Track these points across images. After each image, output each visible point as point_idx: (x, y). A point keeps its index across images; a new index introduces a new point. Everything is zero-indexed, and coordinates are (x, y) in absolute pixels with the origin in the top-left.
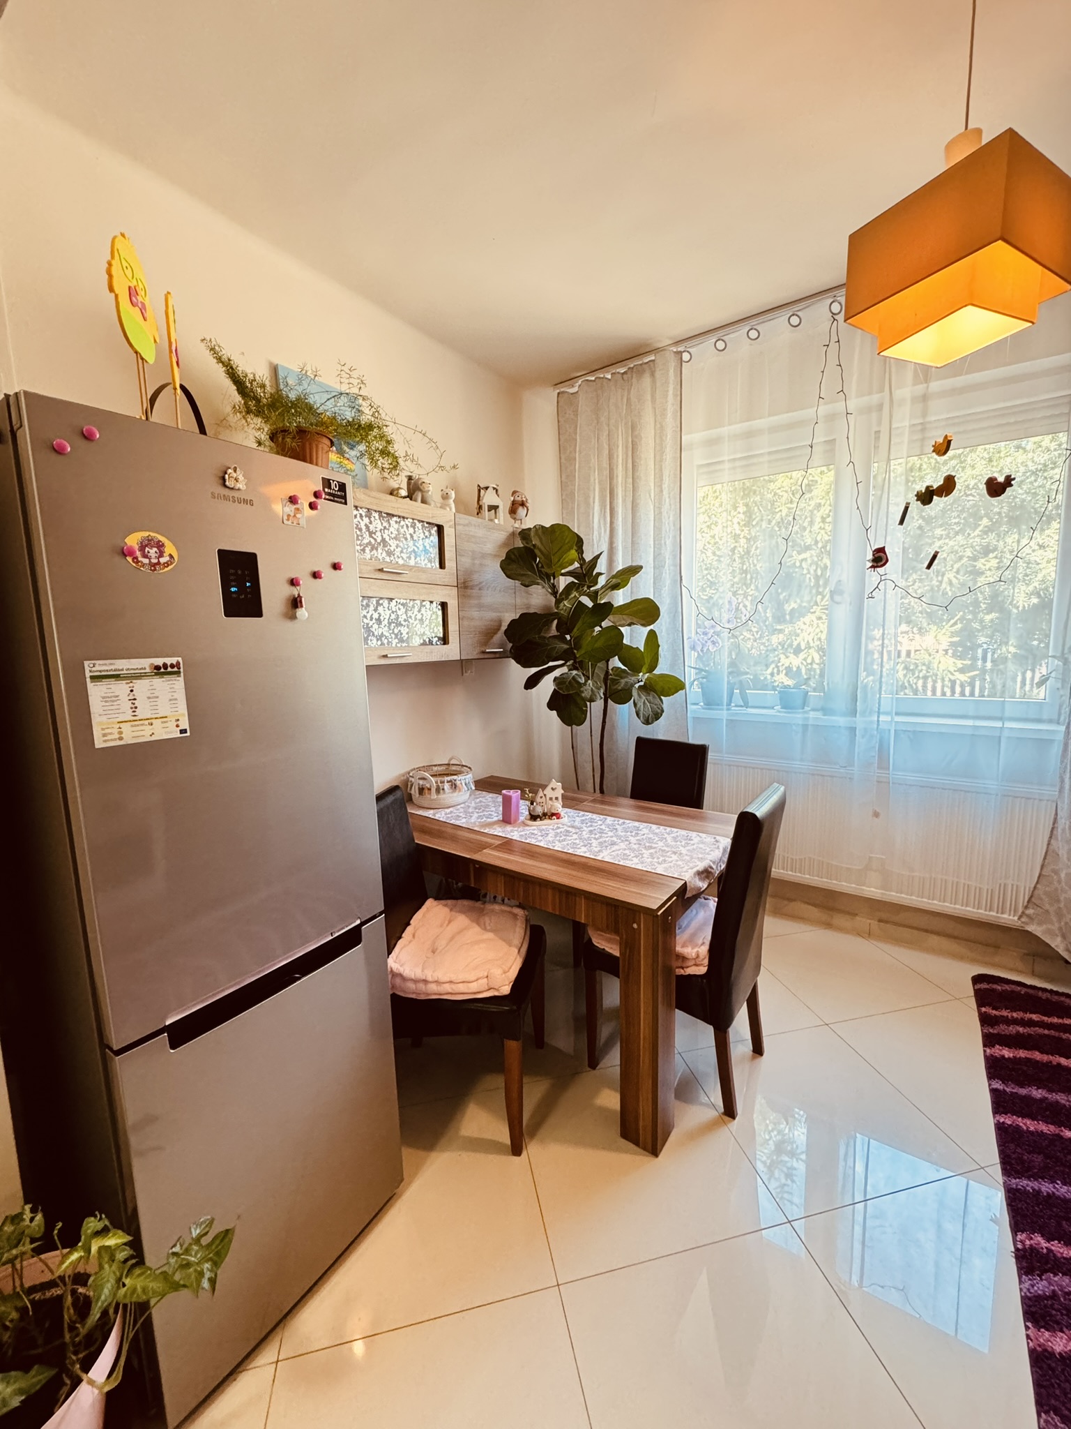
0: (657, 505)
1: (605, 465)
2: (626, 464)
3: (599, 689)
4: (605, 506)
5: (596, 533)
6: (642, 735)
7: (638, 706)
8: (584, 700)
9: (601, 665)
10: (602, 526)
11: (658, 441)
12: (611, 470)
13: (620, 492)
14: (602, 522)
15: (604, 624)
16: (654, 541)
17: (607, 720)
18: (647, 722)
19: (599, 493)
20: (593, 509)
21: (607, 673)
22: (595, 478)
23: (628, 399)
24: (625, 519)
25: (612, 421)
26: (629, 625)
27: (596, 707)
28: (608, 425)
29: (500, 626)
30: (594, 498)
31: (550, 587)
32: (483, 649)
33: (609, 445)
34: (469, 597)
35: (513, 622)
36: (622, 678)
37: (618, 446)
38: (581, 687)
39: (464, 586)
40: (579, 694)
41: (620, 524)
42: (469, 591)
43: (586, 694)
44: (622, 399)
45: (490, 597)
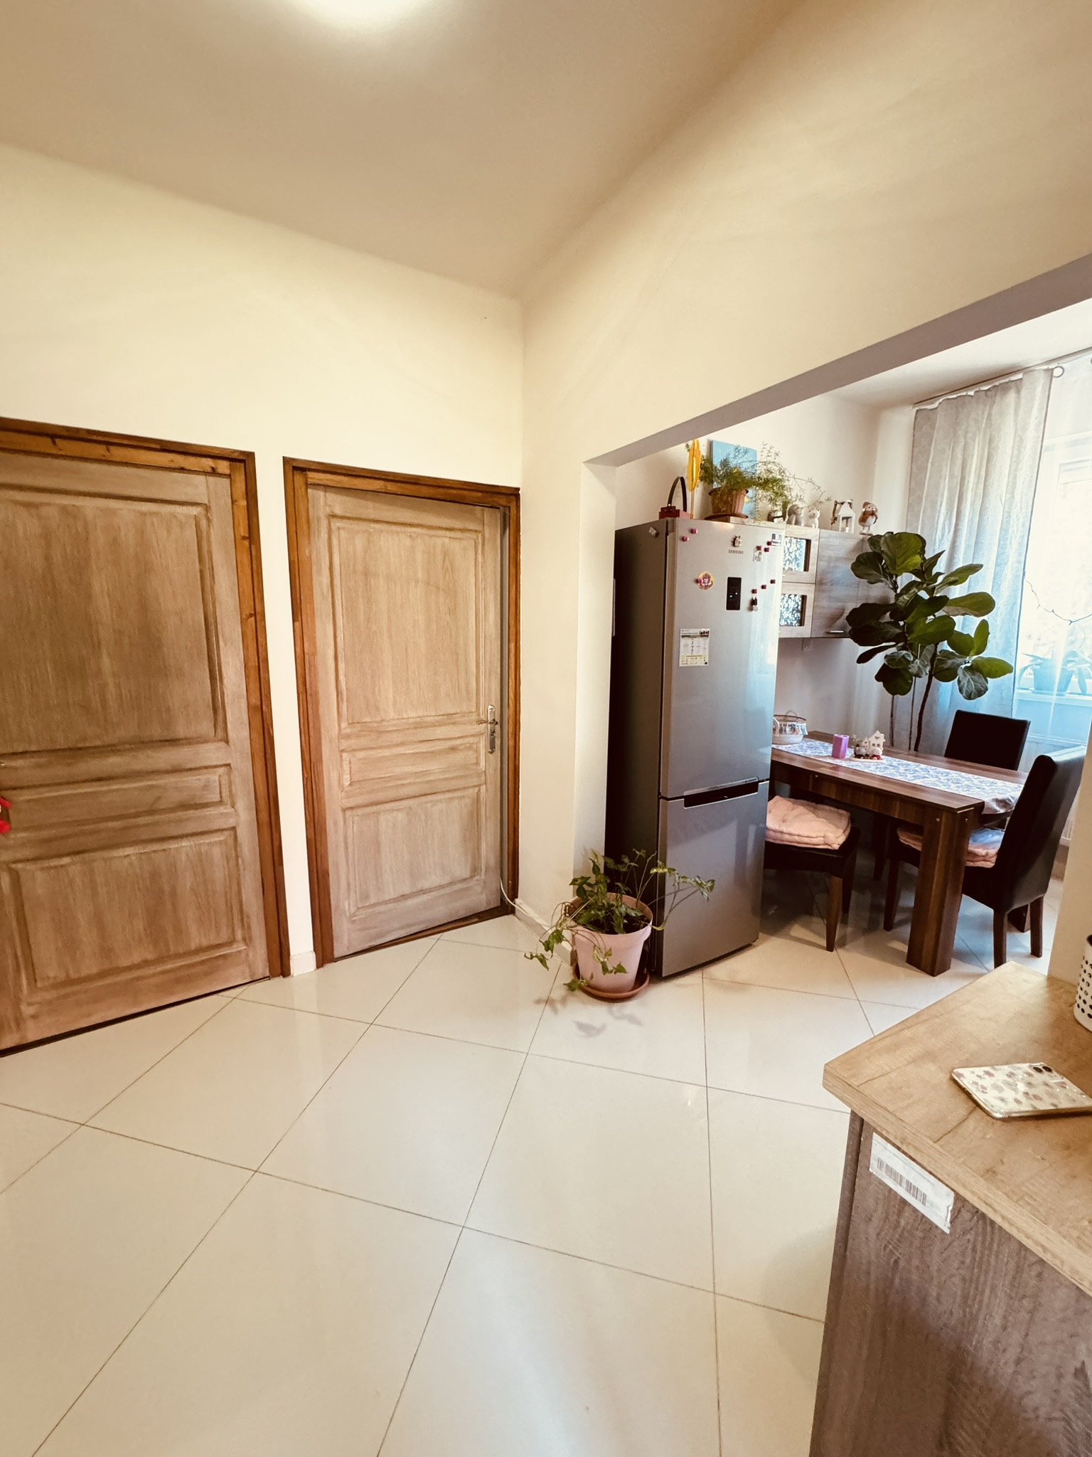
0: (1006, 510)
1: (958, 472)
2: (980, 470)
3: (925, 666)
4: (952, 511)
5: (939, 533)
6: (964, 709)
7: (962, 683)
8: (911, 675)
9: (930, 647)
10: (947, 527)
11: (1015, 452)
12: (963, 479)
13: (969, 496)
14: (947, 523)
15: (937, 614)
16: (999, 541)
17: (929, 694)
18: (969, 697)
19: (947, 500)
20: (939, 512)
21: (935, 655)
22: (945, 484)
23: (990, 415)
24: (971, 520)
25: (970, 435)
26: (963, 614)
27: (920, 683)
28: (965, 438)
29: (843, 613)
30: (942, 502)
31: (892, 584)
32: (828, 630)
33: (964, 456)
34: (823, 591)
35: (854, 610)
36: (949, 659)
37: (973, 456)
38: (909, 664)
39: (820, 583)
40: (906, 669)
41: (966, 525)
42: (823, 587)
43: (914, 669)
44: (983, 414)
45: (838, 592)
